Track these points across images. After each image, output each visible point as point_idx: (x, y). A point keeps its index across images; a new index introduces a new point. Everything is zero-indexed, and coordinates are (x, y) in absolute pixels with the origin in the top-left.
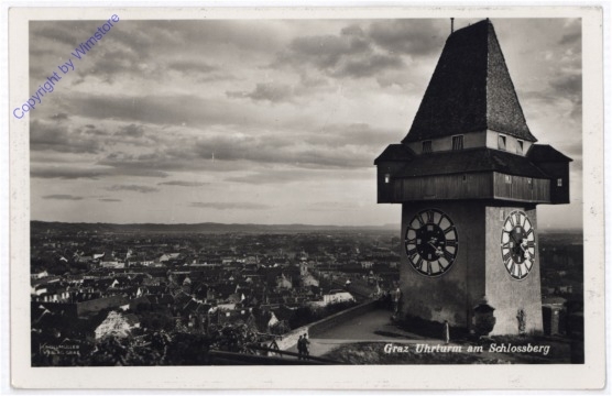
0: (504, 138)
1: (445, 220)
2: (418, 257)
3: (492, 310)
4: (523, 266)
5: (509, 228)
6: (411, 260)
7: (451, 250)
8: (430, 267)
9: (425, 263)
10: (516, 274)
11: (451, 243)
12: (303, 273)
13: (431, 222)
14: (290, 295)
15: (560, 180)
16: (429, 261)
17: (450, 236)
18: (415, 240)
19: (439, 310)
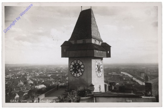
0: (96, 41)
1: (81, 62)
2: (73, 72)
3: (94, 86)
4: (100, 74)
5: (97, 64)
6: (71, 74)
7: (83, 70)
8: (77, 75)
9: (75, 74)
10: (99, 76)
11: (83, 68)
12: (27, 79)
13: (77, 63)
14: (23, 87)
15: (108, 51)
16: (76, 73)
17: (82, 66)
18: (73, 68)
19: (79, 87)
